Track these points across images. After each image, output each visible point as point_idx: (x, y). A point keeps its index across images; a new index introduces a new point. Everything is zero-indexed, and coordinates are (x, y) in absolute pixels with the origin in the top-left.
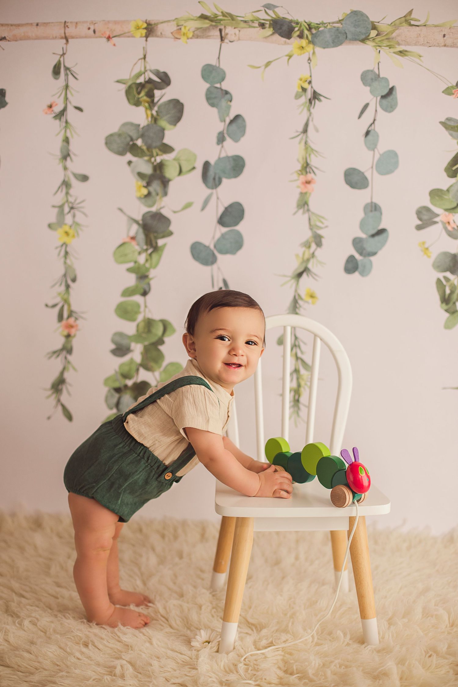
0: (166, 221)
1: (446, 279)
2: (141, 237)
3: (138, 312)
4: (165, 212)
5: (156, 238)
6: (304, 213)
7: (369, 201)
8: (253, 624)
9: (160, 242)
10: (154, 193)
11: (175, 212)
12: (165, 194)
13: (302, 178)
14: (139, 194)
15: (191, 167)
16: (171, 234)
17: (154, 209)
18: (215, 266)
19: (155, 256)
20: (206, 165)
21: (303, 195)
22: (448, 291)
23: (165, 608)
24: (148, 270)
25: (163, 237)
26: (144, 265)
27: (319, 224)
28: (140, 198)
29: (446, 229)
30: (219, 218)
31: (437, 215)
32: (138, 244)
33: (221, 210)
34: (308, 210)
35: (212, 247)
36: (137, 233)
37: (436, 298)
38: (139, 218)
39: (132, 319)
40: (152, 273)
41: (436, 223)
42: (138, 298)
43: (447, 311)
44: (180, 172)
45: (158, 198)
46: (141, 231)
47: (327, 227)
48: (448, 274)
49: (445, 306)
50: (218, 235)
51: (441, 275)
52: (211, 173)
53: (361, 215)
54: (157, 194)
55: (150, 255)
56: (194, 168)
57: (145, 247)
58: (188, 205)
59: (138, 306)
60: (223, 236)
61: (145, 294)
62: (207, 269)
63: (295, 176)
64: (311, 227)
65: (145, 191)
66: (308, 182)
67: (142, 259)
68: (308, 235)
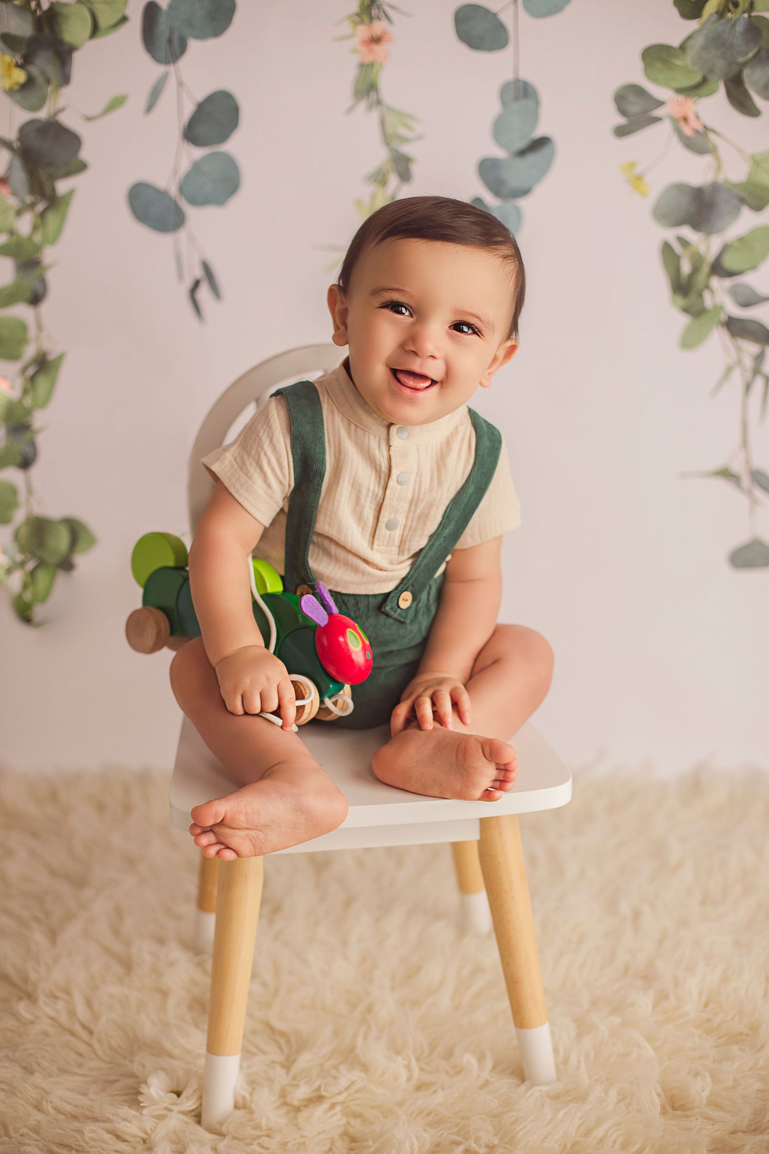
0: (72, 140)
1: (684, 242)
2: (19, 177)
3: (23, 340)
4: (68, 120)
5: (53, 178)
6: (370, 108)
7: (509, 76)
8: (283, 1034)
9: (62, 186)
10: (40, 80)
11: (89, 119)
12: (66, 80)
13: (363, 32)
14: (7, 84)
15: (118, 17)
16: (82, 167)
17: (43, 114)
18: (182, 234)
19: (52, 219)
20: (151, 12)
21: (366, 68)
22: (686, 268)
23: (89, 1004)
24: (38, 248)
25: (67, 174)
26: (30, 238)
27: (403, 132)
28: (10, 92)
29: (679, 132)
30: (186, 127)
31: (660, 103)
32: (14, 194)
33: (189, 109)
34: (379, 102)
35: (173, 191)
36: (9, 168)
37: (661, 283)
38: (12, 135)
39: (12, 355)
40: (49, 255)
41: (657, 120)
42: (21, 311)
43: (686, 310)
44: (95, 30)
45: (50, 89)
46: (18, 164)
47: (420, 137)
48: (687, 232)
49: (680, 301)
50: (185, 166)
51: (670, 235)
52: (163, 27)
53: (494, 107)
54: (48, 81)
55: (42, 215)
56: (124, 19)
57: (29, 199)
58: (117, 103)
59: (23, 327)
60: (197, 167)
61: (36, 299)
62: (165, 241)
63: (347, 28)
64: (387, 139)
65: (20, 76)
66: (376, 40)
67: (24, 225)
68: (379, 156)
